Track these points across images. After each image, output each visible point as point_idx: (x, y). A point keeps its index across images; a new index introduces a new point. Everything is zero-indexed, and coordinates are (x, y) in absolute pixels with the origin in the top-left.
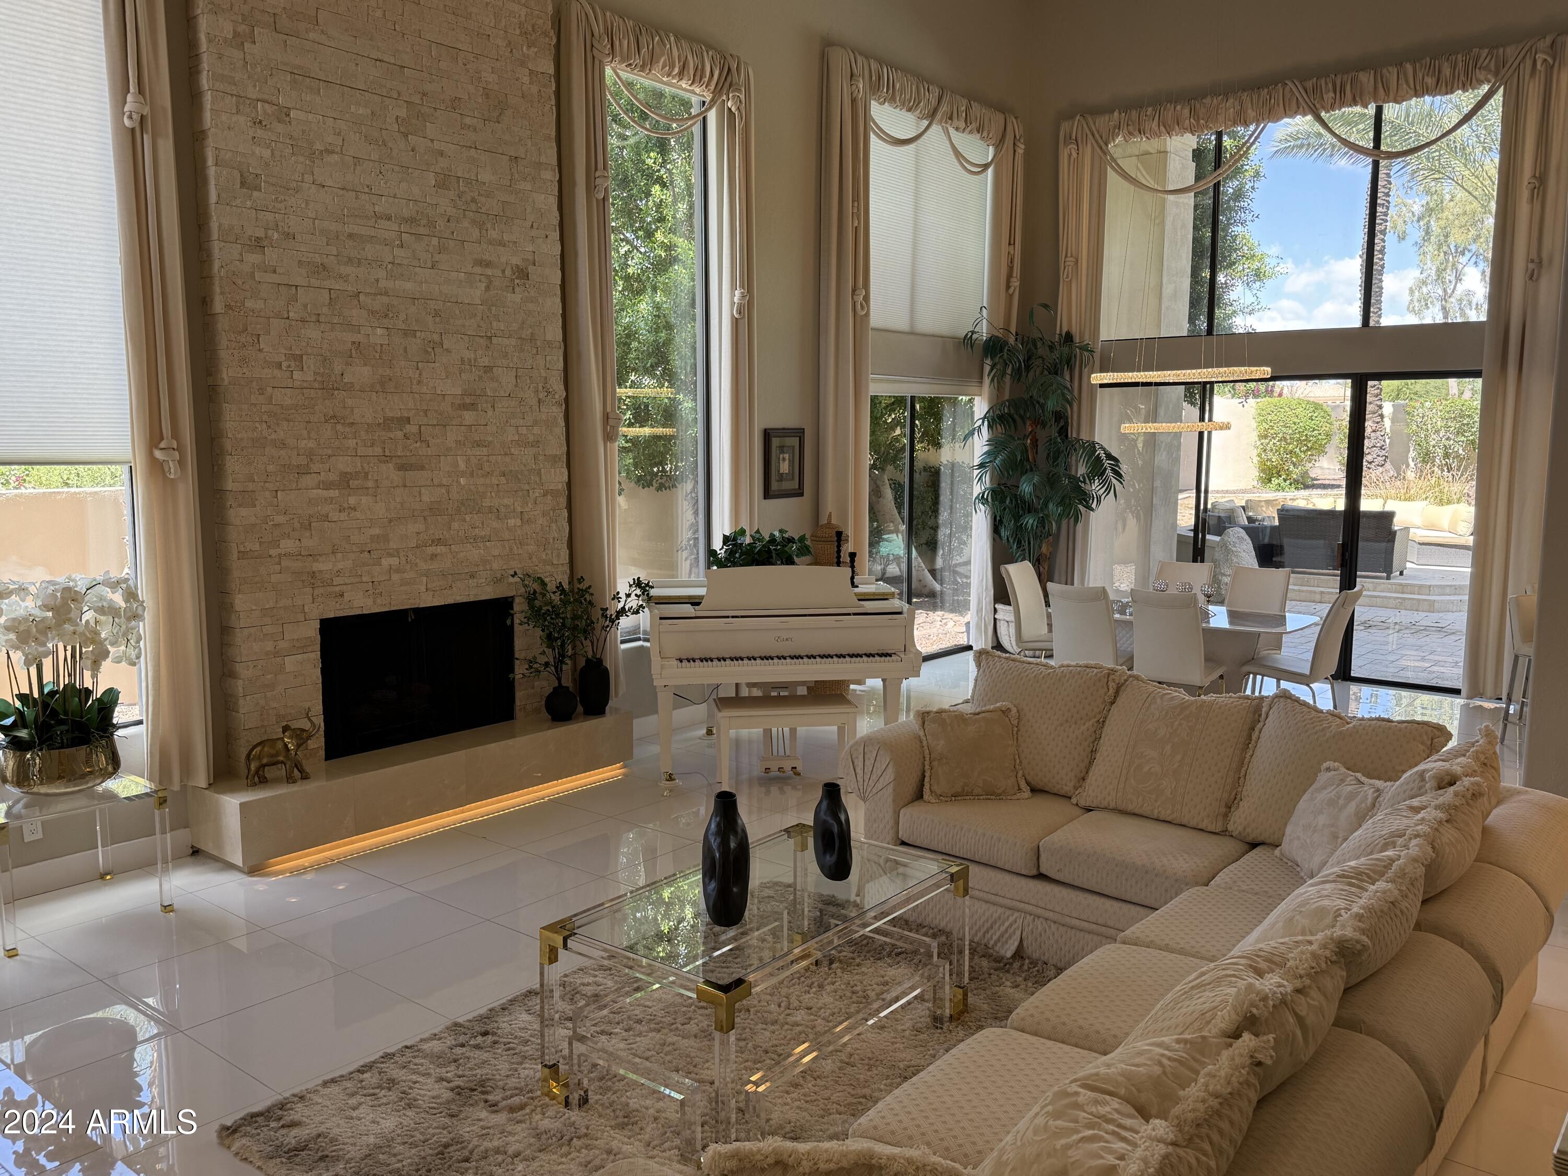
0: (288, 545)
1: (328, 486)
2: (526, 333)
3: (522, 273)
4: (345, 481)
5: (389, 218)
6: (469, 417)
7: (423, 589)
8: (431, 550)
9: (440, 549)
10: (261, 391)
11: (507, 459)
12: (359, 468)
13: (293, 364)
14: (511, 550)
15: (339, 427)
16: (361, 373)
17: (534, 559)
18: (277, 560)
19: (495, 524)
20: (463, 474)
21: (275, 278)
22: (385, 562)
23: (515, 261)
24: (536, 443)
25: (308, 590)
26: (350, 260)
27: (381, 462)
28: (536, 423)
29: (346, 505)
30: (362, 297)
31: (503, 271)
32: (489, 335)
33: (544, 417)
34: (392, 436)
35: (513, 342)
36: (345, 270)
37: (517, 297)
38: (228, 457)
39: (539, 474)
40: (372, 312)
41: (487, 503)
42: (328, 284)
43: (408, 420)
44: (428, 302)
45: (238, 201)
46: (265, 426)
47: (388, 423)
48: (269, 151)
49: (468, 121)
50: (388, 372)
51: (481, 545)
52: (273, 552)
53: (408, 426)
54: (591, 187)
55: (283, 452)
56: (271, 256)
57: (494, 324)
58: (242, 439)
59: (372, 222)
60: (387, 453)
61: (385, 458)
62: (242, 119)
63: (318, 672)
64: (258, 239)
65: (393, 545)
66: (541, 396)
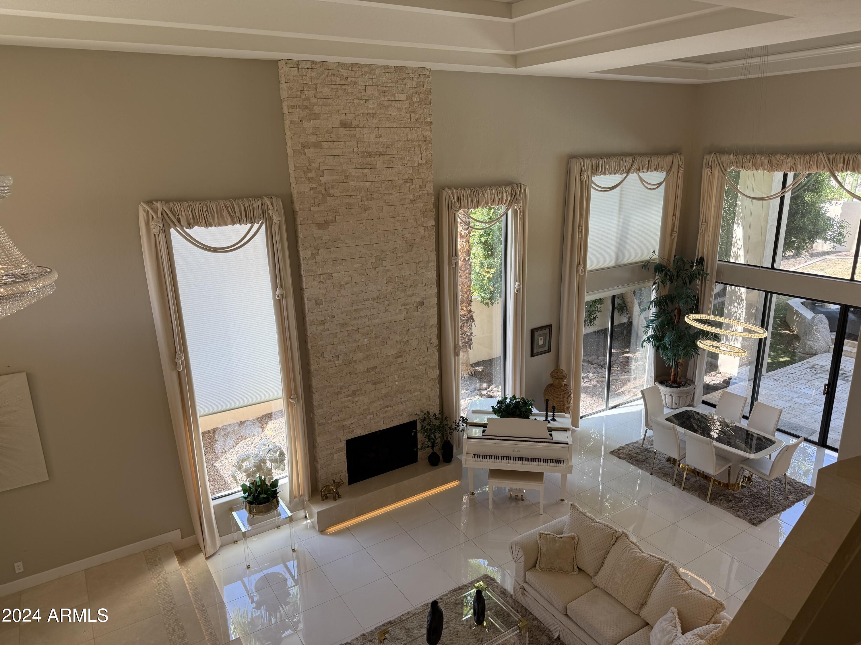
0: (335, 418)
1: (348, 396)
2: (423, 324)
3: (421, 304)
4: (354, 394)
5: (369, 300)
6: (399, 360)
7: (382, 423)
8: (385, 410)
9: (389, 408)
10: (325, 370)
11: (415, 371)
12: (359, 388)
13: (335, 359)
14: (416, 403)
15: (352, 376)
16: (360, 355)
17: (425, 405)
18: (331, 424)
19: (409, 396)
20: (397, 381)
21: (328, 332)
22: (368, 417)
23: (418, 300)
24: (426, 363)
25: (342, 431)
26: (355, 319)
27: (366, 384)
28: (426, 356)
29: (354, 401)
30: (359, 330)
31: (413, 305)
32: (407, 329)
33: (429, 353)
34: (371, 374)
35: (417, 329)
36: (353, 322)
37: (419, 313)
38: (314, 394)
39: (427, 374)
40: (363, 334)
41: (406, 389)
42: (347, 329)
43: (377, 367)
44: (384, 325)
45: (315, 310)
46: (326, 382)
47: (369, 370)
48: (325, 290)
49: (399, 255)
50: (369, 353)
51: (404, 404)
52: (329, 422)
53: (376, 369)
54: (450, 263)
55: (332, 389)
56: (327, 325)
57: (409, 325)
58: (318, 388)
59: (363, 303)
60: (369, 380)
61: (368, 382)
62: (316, 283)
63: (345, 457)
64: (322, 321)
65: (371, 411)
66: (428, 346)
